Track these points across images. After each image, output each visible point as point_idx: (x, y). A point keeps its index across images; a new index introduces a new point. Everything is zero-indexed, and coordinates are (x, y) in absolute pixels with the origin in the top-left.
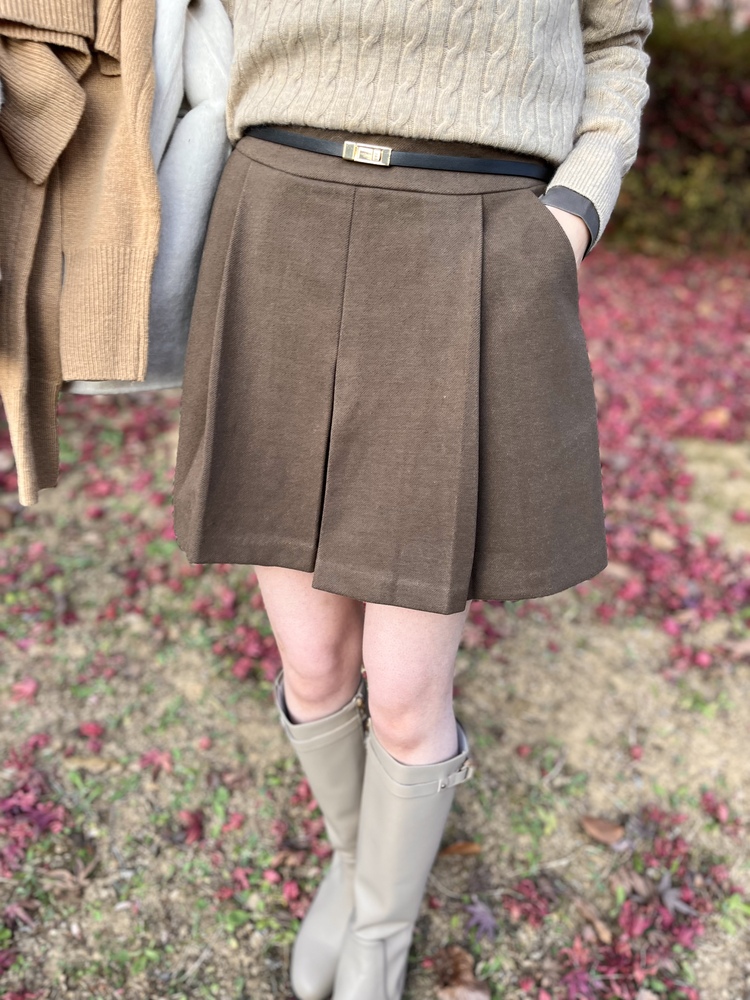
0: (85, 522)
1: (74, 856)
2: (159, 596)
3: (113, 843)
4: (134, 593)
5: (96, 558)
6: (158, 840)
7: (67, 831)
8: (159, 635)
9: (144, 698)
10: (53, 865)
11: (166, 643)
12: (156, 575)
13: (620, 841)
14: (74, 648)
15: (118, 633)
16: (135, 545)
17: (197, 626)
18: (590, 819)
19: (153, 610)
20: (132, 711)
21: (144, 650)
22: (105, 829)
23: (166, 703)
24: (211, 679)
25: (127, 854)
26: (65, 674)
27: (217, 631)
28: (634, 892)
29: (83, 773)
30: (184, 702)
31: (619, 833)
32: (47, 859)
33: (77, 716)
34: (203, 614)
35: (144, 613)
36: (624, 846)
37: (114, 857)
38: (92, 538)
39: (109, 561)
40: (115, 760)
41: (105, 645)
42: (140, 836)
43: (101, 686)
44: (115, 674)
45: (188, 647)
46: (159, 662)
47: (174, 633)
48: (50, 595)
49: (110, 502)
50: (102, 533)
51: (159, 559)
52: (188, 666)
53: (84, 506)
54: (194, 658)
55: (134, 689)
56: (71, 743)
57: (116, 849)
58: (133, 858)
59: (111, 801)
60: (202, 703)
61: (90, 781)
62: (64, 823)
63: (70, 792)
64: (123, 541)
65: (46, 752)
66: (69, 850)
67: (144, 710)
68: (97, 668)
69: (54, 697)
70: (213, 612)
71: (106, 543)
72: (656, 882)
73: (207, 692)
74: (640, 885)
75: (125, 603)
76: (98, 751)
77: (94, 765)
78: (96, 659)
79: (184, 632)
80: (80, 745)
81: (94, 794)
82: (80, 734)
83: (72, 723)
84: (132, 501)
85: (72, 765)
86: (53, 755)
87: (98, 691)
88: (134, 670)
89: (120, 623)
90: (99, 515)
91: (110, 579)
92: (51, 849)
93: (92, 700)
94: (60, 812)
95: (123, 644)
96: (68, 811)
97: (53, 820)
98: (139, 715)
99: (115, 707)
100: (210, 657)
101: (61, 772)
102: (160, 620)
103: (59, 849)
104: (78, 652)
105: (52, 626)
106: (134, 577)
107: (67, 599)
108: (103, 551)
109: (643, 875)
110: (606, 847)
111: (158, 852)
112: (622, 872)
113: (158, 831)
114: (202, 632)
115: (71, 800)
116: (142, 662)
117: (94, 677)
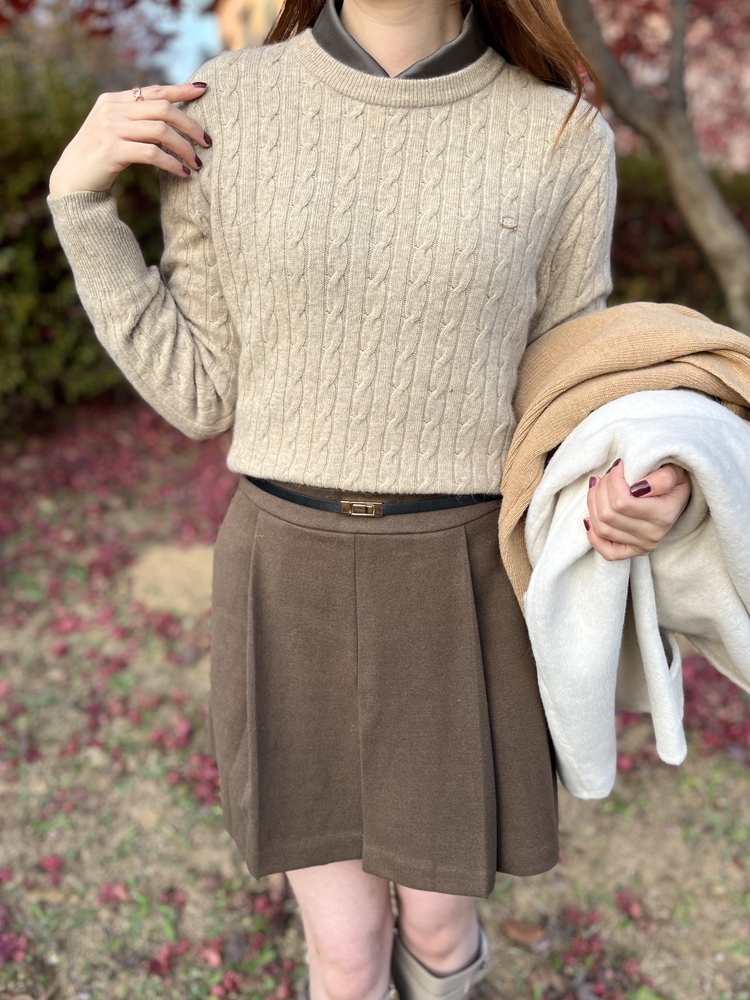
0: (50, 658)
1: (35, 982)
2: (118, 728)
3: (71, 969)
4: (94, 727)
5: (58, 693)
6: (113, 965)
7: (29, 958)
8: (117, 767)
9: (102, 830)
10: (17, 991)
11: (124, 774)
12: (116, 708)
13: (539, 942)
14: (36, 785)
15: (78, 767)
16: (97, 679)
17: (153, 758)
18: (512, 923)
19: (113, 743)
20: (90, 843)
21: (103, 783)
22: (64, 956)
23: (123, 834)
24: (166, 807)
25: (84, 978)
26: (27, 810)
27: (172, 760)
28: (551, 989)
29: (43, 905)
30: (140, 832)
31: (539, 934)
32: (11, 985)
33: (38, 852)
34: (159, 744)
35: (104, 747)
36: (543, 946)
37: (72, 981)
38: (56, 675)
39: (72, 697)
40: (73, 891)
41: (66, 780)
42: (96, 963)
43: (61, 821)
44: (74, 807)
45: (145, 777)
46: (117, 793)
47: (132, 763)
48: (14, 734)
49: (74, 639)
50: (66, 669)
51: (119, 692)
52: (144, 796)
53: (50, 642)
54: (150, 788)
55: (92, 821)
56: (33, 876)
57: (75, 974)
58: (89, 982)
59: (69, 929)
60: (157, 831)
61: (50, 912)
62: (26, 951)
63: (31, 922)
64: (86, 676)
65: (9, 886)
66: (31, 976)
67: (102, 842)
68: (57, 802)
69: (16, 834)
70: (169, 743)
71: (69, 679)
72: (571, 978)
73: (162, 820)
74: (557, 981)
75: (86, 737)
76: (56, 883)
77: (54, 897)
78: (56, 794)
79: (142, 763)
80: (42, 879)
81: (54, 923)
82: (41, 868)
83: (33, 858)
84: (95, 636)
85: (33, 898)
86: (16, 889)
87: (58, 825)
88: (93, 802)
89: (81, 757)
90: (64, 651)
91: (73, 715)
92: (14, 977)
93: (52, 834)
94: (22, 942)
95: (83, 778)
96: (29, 941)
97: (16, 949)
98: (96, 847)
99: (75, 840)
100: (165, 786)
101: (23, 904)
102: (117, 753)
103: (21, 976)
104: (39, 788)
105: (15, 763)
106: (96, 711)
107: (31, 737)
108: (66, 686)
109: (561, 972)
110: (527, 948)
111: (113, 976)
112: (541, 971)
113: (113, 956)
114: (159, 762)
115: (32, 930)
116: (100, 794)
117: (55, 812)
